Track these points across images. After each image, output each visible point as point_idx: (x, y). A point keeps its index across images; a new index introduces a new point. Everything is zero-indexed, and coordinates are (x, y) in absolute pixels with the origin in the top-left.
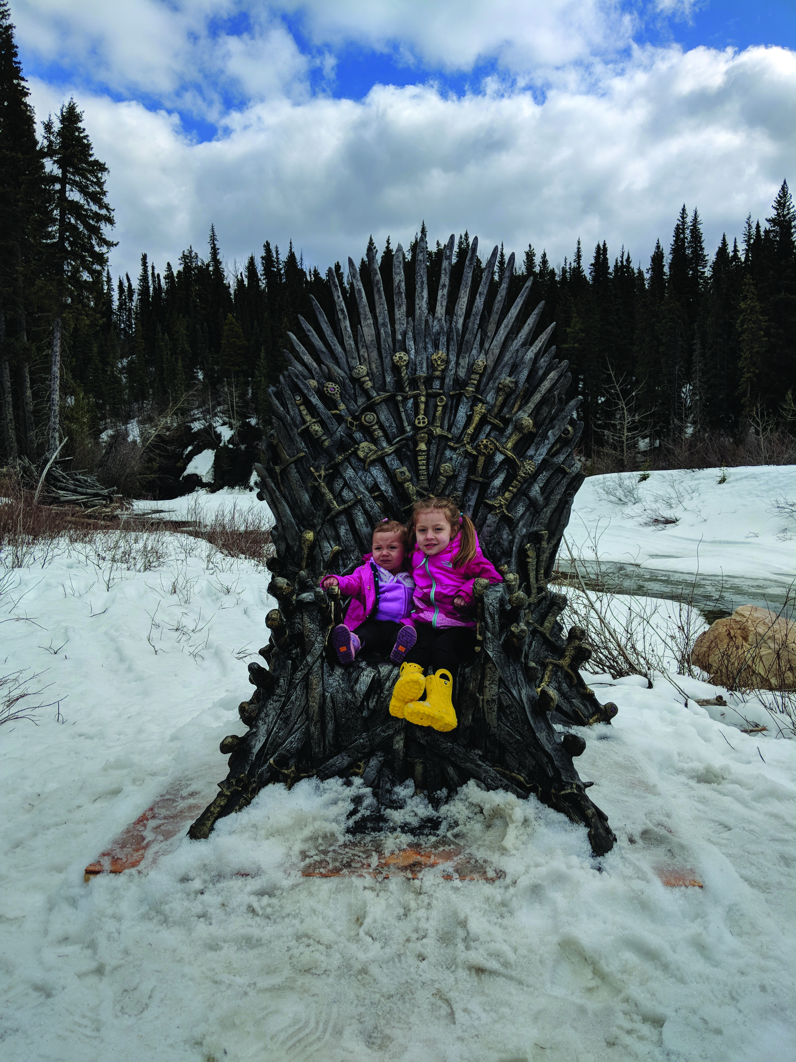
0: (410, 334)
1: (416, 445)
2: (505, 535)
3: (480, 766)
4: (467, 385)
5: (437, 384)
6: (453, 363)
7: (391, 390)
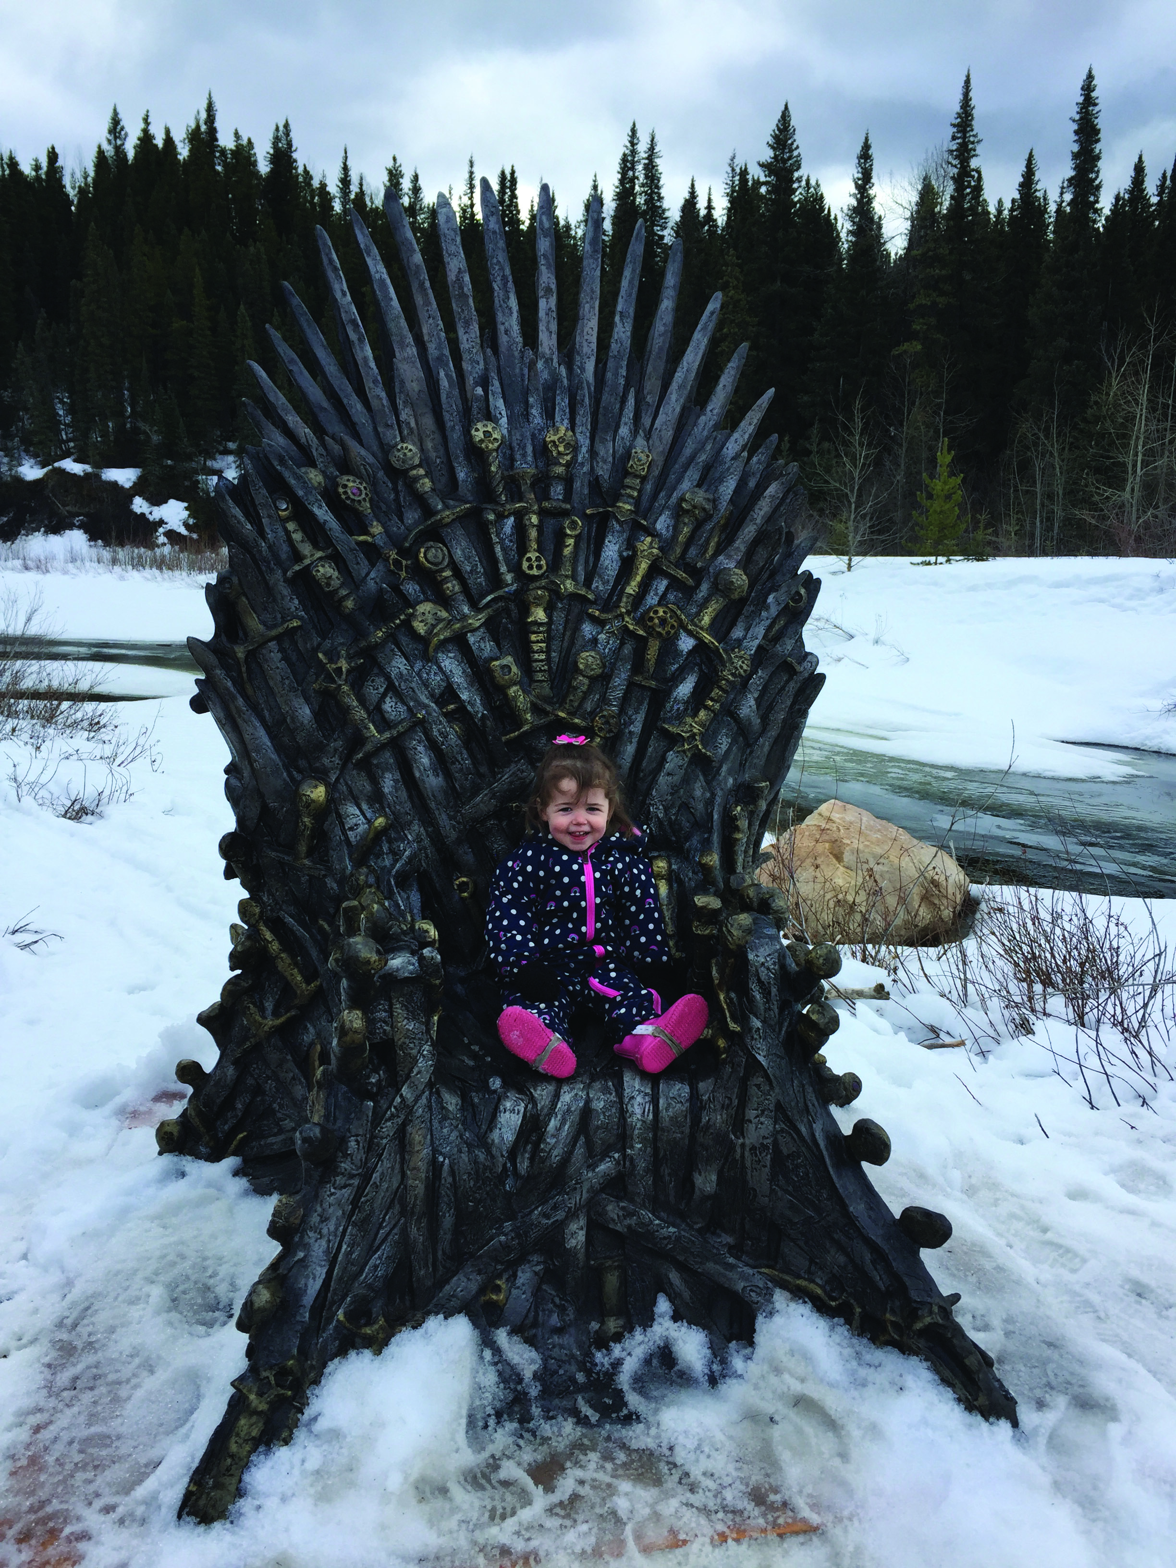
0: (495, 385)
1: (525, 611)
2: (699, 790)
3: (732, 1267)
4: (617, 497)
5: (557, 491)
6: (584, 450)
7: (471, 499)
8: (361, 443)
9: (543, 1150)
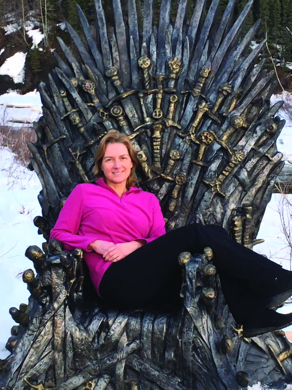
0: (153, 40)
1: (153, 132)
2: (219, 209)
4: (195, 86)
5: (172, 84)
6: (186, 66)
7: (136, 87)
8: (96, 67)
9: (109, 336)
